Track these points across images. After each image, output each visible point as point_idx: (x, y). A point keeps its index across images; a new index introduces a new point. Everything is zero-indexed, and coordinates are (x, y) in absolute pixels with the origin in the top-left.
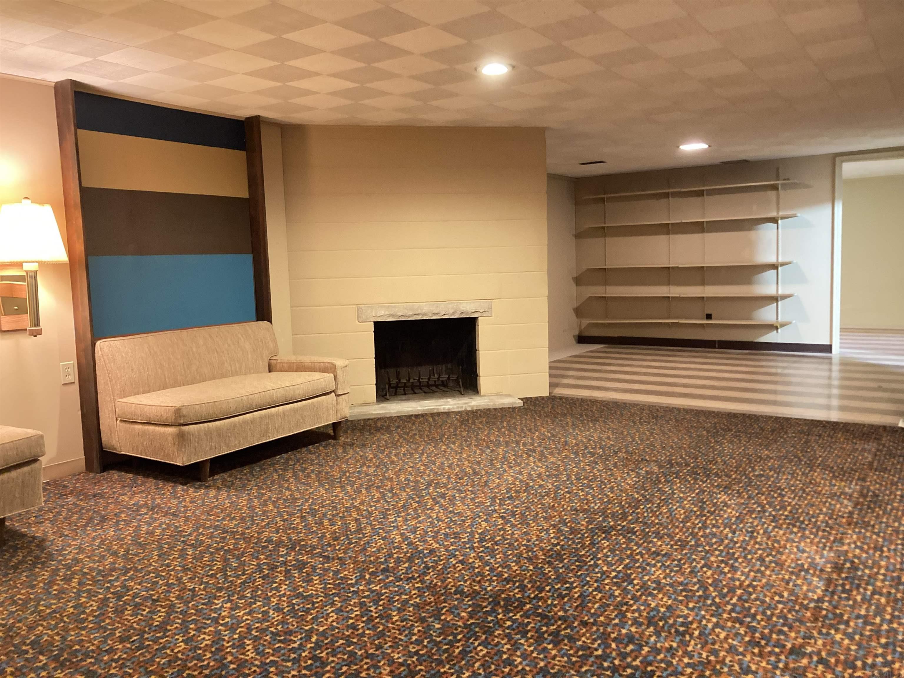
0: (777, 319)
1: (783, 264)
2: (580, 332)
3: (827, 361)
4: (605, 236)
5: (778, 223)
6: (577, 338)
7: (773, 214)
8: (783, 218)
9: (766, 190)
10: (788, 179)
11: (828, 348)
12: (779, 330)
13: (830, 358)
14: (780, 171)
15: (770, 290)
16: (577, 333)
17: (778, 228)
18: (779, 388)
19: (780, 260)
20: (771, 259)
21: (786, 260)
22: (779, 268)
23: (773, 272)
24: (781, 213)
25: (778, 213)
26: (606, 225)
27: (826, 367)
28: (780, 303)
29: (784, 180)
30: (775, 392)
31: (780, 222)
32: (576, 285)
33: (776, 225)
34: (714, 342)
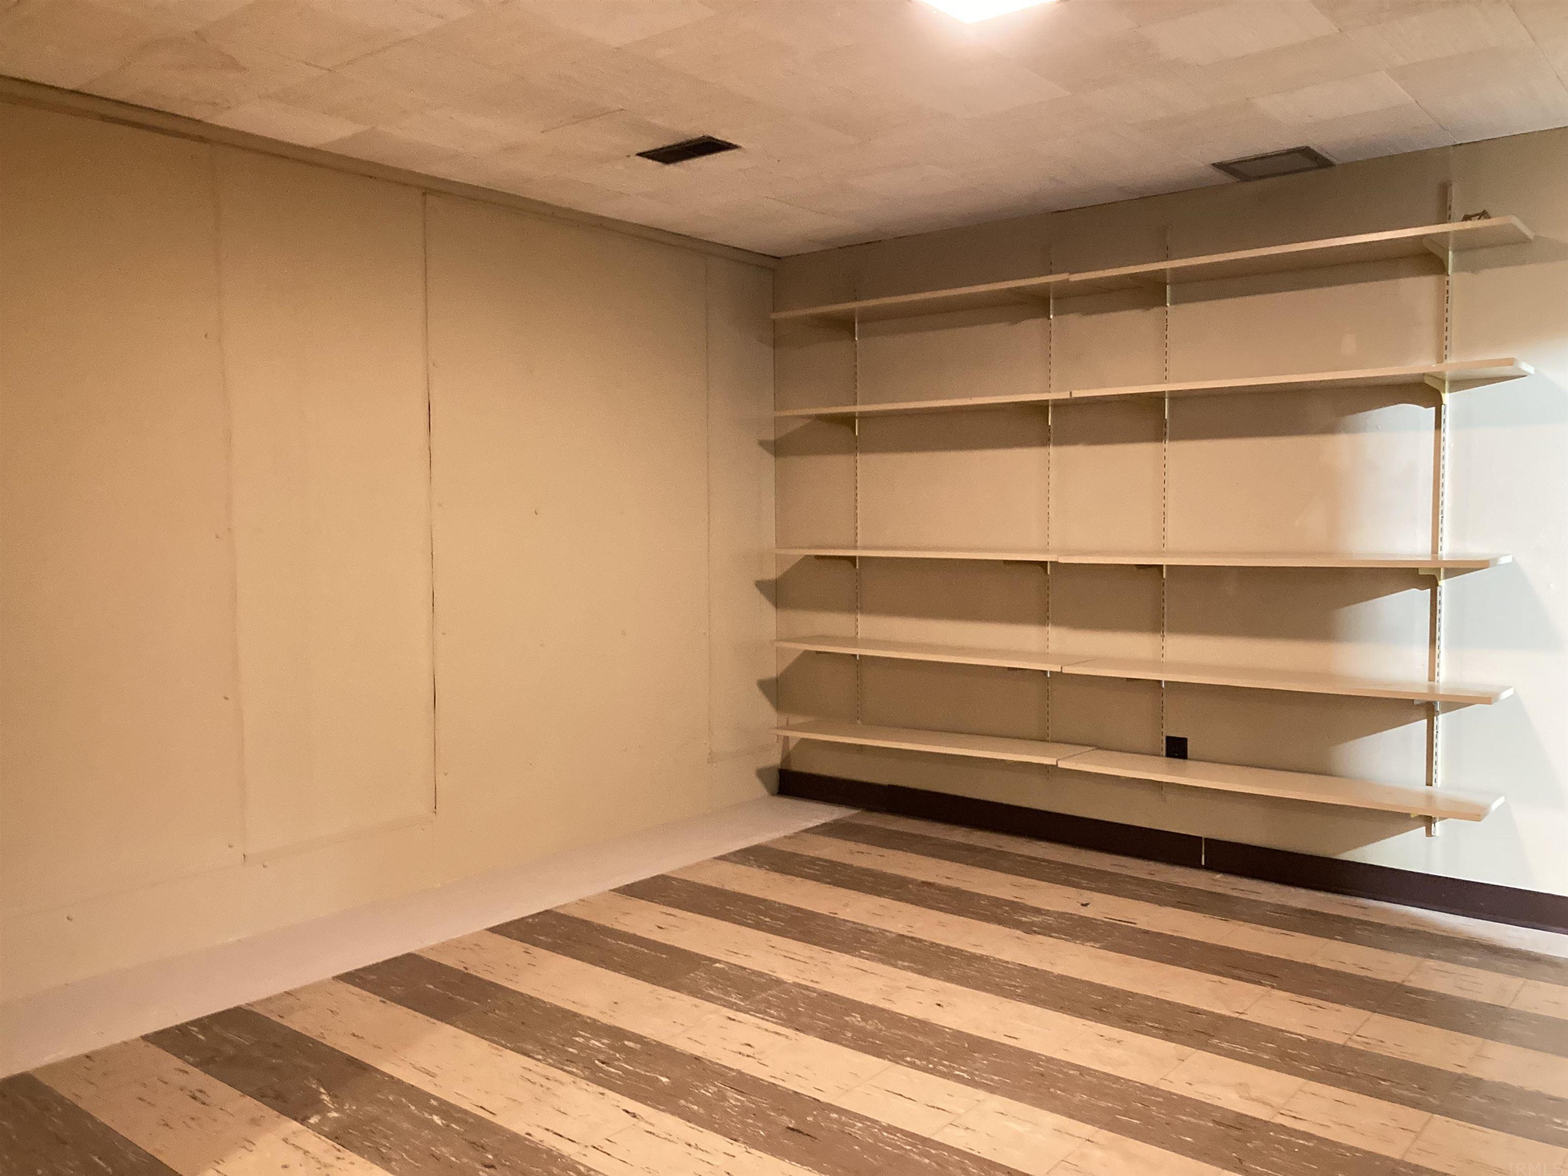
0: (1429, 786)
1: (1455, 570)
2: (786, 758)
4: (854, 448)
5: (1437, 403)
6: (775, 777)
7: (1421, 367)
8: (1459, 384)
9: (1396, 276)
10: (1484, 215)
12: (1438, 828)
14: (1455, 190)
15: (1401, 671)
16: (775, 759)
17: (1438, 425)
19: (1448, 550)
20: (1413, 547)
21: (1474, 550)
22: (1442, 583)
23: (1420, 597)
24: (1453, 365)
25: (1440, 364)
26: (858, 408)
28: (1441, 720)
29: (1467, 218)
31: (1446, 397)
32: (776, 606)
33: (1433, 409)
34: (1192, 842)
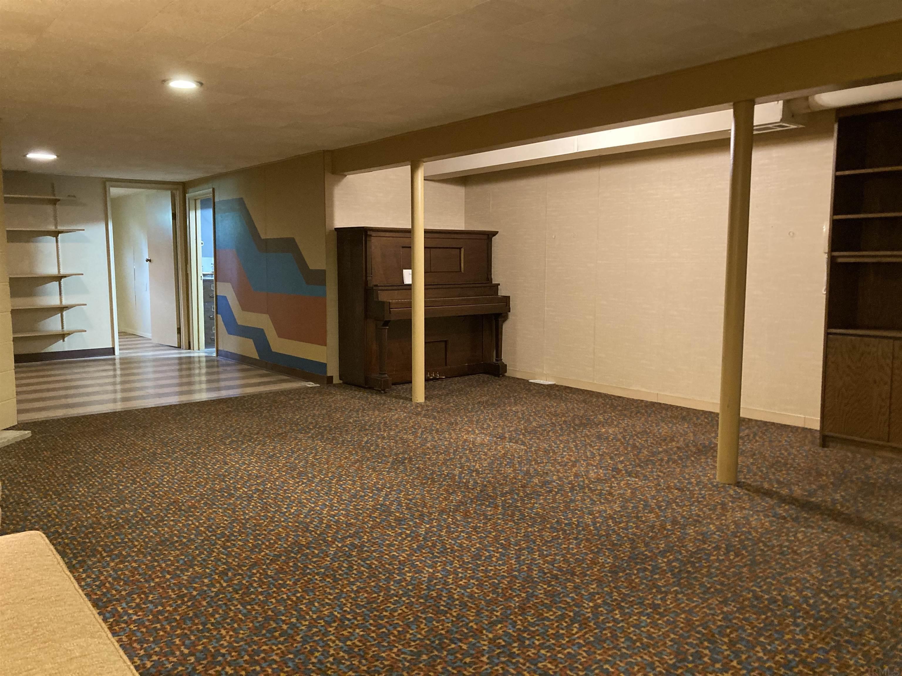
0: (63, 328)
1: (65, 276)
3: (111, 362)
5: (57, 237)
7: (52, 228)
8: (62, 232)
11: (111, 351)
12: (66, 339)
13: (114, 359)
14: (56, 187)
15: (54, 301)
17: (57, 242)
18: (72, 392)
19: (62, 272)
20: (53, 271)
21: (67, 272)
22: (62, 280)
23: (55, 284)
24: (60, 228)
25: (56, 227)
27: (111, 367)
28: (64, 313)
30: (66, 397)
31: (59, 235)
33: (55, 238)
